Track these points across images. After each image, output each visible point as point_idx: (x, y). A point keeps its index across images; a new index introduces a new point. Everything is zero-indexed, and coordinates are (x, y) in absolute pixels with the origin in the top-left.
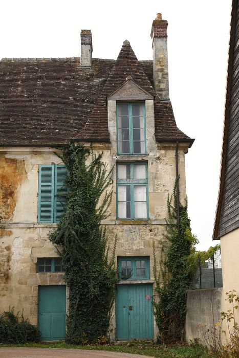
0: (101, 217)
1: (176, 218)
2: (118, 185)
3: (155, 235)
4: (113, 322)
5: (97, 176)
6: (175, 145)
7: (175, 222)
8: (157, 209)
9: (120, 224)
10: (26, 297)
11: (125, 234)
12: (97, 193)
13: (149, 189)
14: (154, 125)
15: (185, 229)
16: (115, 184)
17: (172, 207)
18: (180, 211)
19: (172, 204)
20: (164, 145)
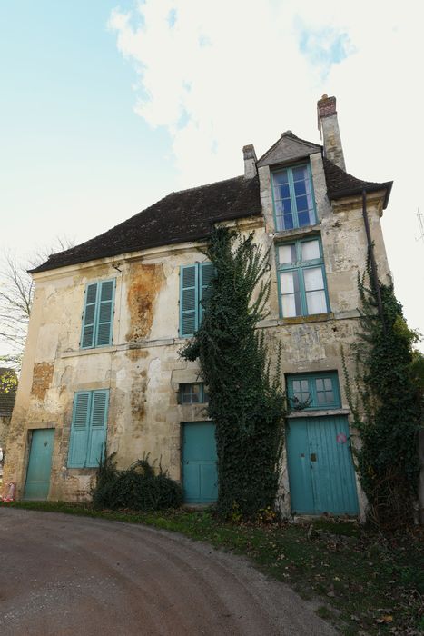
0: (256, 318)
1: (375, 306)
2: (279, 271)
3: (343, 336)
4: (284, 481)
5: (248, 263)
6: (361, 199)
7: (375, 311)
8: (342, 295)
9: (284, 325)
10: (164, 439)
11: (294, 339)
12: (249, 285)
13: (327, 269)
14: (325, 183)
15: (394, 320)
16: (274, 270)
17: (367, 290)
18: (382, 293)
19: (367, 286)
20: (343, 202)
